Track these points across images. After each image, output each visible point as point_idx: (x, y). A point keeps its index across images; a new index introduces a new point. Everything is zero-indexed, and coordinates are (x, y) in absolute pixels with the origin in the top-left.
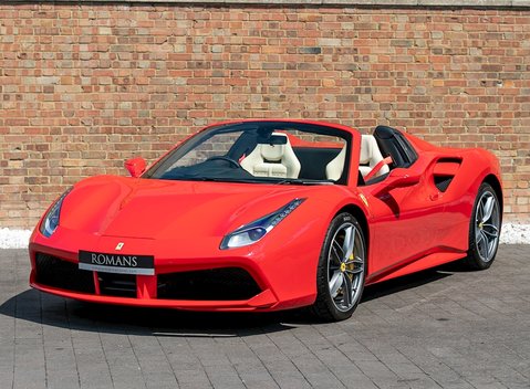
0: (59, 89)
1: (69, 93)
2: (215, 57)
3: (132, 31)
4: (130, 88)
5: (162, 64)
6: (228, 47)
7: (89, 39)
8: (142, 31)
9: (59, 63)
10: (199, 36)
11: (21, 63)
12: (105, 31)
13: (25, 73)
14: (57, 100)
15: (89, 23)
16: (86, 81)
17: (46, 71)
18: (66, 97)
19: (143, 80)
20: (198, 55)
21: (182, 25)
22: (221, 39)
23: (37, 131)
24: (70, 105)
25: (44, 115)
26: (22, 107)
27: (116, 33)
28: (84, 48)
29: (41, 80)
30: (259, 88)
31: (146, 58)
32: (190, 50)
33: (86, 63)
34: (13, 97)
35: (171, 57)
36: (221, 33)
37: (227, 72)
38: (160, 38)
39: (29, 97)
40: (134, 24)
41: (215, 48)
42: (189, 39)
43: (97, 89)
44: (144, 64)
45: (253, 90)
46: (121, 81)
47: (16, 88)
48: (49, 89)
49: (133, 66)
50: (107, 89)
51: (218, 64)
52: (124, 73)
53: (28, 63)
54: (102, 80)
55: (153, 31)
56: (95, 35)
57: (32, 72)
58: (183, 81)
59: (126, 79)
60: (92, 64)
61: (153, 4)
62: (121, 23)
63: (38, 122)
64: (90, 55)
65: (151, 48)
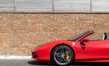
0: (69, 29)
1: (70, 30)
2: (99, 23)
3: (83, 18)
4: (82, 29)
5: (88, 25)
6: (101, 21)
7: (74, 20)
8: (84, 18)
9: (69, 25)
10: (96, 19)
11: (62, 24)
12: (77, 18)
13: (62, 27)
14: (68, 32)
15: (74, 17)
16: (74, 28)
17: (66, 26)
18: (70, 31)
19: (85, 28)
20: (95, 23)
21: (92, 17)
22: (100, 20)
23: (64, 37)
24: (71, 33)
25: (66, 34)
26: (62, 33)
27: (79, 19)
28: (73, 22)
29: (65, 28)
30: (107, 29)
31: (85, 23)
32: (94, 22)
33: (74, 25)
34: (60, 31)
35: (90, 23)
36: (100, 19)
37: (101, 26)
38: (88, 20)
39: (63, 31)
40: (83, 17)
41: (99, 22)
42: (94, 20)
43: (76, 29)
44: (85, 25)
45: (106, 30)
46: (80, 28)
47: (60, 29)
48: (67, 29)
49: (83, 25)
50: (78, 29)
51: (99, 25)
52: (81, 26)
53: (63, 25)
54: (77, 28)
55: (87, 18)
56: (75, 19)
57: (63, 26)
58: (93, 28)
59: (81, 27)
60: (75, 25)
61: (87, 13)
62: (80, 17)
63: (65, 36)
64: (75, 23)
65: (86, 22)
